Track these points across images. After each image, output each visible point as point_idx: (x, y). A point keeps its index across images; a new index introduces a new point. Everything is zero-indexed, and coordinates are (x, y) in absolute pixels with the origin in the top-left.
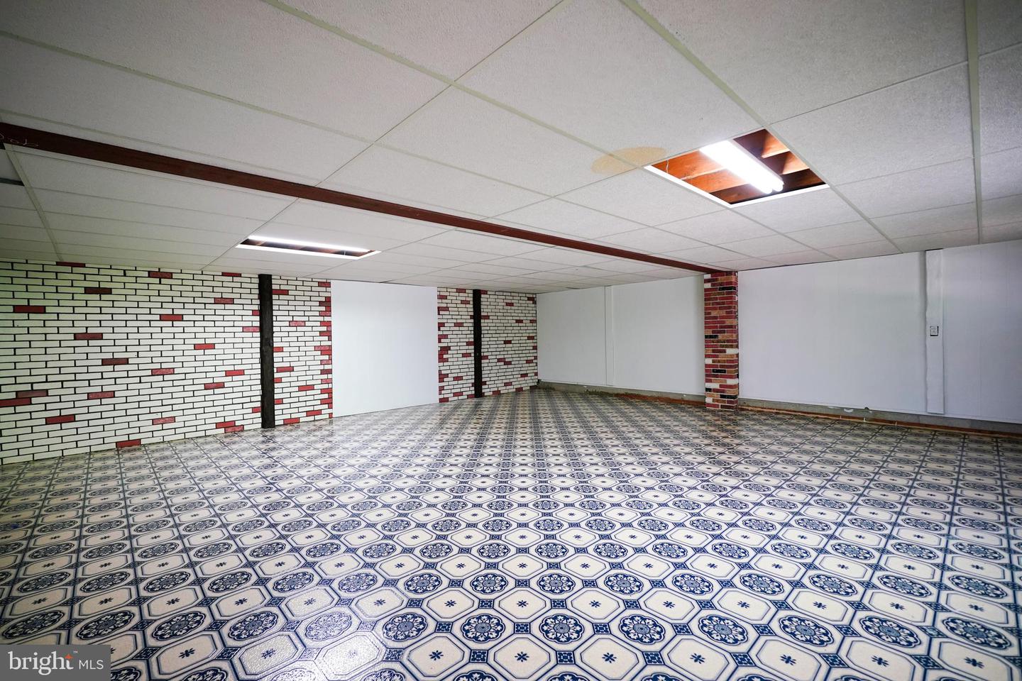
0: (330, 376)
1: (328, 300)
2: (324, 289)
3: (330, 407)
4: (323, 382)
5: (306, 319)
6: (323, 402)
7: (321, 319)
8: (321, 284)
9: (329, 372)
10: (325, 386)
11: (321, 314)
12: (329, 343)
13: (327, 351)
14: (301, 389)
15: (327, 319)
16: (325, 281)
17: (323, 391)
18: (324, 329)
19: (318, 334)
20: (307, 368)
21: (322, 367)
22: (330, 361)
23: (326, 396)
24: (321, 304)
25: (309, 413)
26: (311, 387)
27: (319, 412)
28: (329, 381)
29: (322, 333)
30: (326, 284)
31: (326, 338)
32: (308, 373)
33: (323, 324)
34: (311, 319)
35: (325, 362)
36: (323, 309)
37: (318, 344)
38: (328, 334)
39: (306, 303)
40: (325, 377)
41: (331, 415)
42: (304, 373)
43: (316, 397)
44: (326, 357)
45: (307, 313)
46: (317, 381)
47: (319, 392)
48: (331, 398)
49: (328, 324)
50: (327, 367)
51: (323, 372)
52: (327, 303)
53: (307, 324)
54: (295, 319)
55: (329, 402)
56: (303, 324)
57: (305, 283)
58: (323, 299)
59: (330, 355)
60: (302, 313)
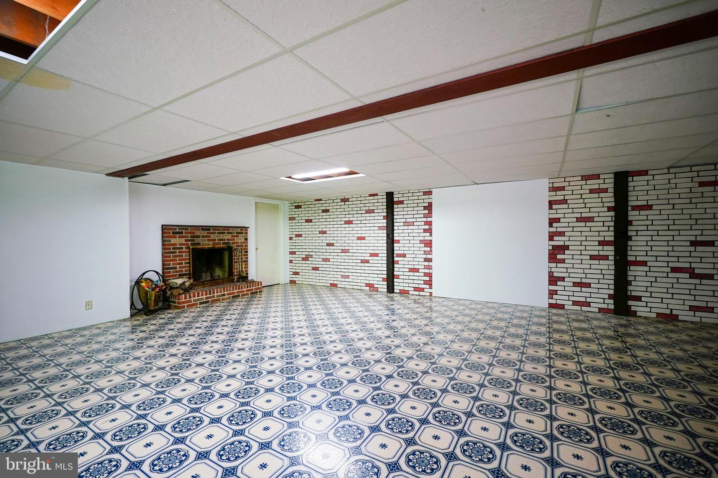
0: (431, 264)
1: (430, 204)
2: (427, 197)
3: (431, 288)
4: (426, 267)
5: (414, 220)
6: (425, 282)
7: (425, 220)
8: (425, 193)
9: (430, 260)
10: (427, 271)
11: (425, 216)
12: (430, 238)
13: (429, 244)
14: (411, 270)
15: (429, 219)
16: (428, 190)
17: (426, 275)
18: (427, 227)
19: (422, 231)
20: (414, 256)
21: (425, 256)
22: (430, 252)
23: (427, 278)
24: (425, 208)
25: (416, 289)
26: (417, 270)
27: (422, 290)
28: (430, 268)
29: (425, 231)
30: (429, 193)
31: (428, 234)
32: (415, 259)
33: (426, 223)
34: (418, 220)
35: (427, 253)
36: (426, 212)
37: (422, 238)
38: (430, 231)
39: (415, 209)
40: (427, 263)
41: (431, 293)
42: (412, 259)
43: (421, 278)
44: (428, 249)
45: (415, 216)
46: (421, 265)
47: (423, 274)
48: (431, 281)
49: (430, 223)
50: (429, 256)
51: (426, 260)
52: (429, 207)
53: (415, 224)
54: (408, 220)
55: (429, 283)
56: (412, 224)
57: (414, 194)
58: (427, 205)
59: (431, 247)
60: (412, 216)
